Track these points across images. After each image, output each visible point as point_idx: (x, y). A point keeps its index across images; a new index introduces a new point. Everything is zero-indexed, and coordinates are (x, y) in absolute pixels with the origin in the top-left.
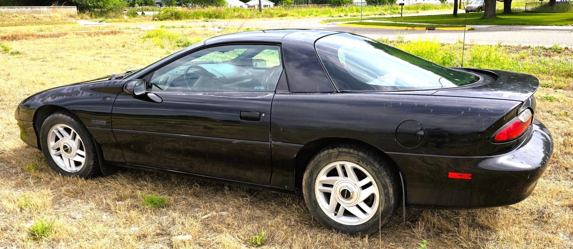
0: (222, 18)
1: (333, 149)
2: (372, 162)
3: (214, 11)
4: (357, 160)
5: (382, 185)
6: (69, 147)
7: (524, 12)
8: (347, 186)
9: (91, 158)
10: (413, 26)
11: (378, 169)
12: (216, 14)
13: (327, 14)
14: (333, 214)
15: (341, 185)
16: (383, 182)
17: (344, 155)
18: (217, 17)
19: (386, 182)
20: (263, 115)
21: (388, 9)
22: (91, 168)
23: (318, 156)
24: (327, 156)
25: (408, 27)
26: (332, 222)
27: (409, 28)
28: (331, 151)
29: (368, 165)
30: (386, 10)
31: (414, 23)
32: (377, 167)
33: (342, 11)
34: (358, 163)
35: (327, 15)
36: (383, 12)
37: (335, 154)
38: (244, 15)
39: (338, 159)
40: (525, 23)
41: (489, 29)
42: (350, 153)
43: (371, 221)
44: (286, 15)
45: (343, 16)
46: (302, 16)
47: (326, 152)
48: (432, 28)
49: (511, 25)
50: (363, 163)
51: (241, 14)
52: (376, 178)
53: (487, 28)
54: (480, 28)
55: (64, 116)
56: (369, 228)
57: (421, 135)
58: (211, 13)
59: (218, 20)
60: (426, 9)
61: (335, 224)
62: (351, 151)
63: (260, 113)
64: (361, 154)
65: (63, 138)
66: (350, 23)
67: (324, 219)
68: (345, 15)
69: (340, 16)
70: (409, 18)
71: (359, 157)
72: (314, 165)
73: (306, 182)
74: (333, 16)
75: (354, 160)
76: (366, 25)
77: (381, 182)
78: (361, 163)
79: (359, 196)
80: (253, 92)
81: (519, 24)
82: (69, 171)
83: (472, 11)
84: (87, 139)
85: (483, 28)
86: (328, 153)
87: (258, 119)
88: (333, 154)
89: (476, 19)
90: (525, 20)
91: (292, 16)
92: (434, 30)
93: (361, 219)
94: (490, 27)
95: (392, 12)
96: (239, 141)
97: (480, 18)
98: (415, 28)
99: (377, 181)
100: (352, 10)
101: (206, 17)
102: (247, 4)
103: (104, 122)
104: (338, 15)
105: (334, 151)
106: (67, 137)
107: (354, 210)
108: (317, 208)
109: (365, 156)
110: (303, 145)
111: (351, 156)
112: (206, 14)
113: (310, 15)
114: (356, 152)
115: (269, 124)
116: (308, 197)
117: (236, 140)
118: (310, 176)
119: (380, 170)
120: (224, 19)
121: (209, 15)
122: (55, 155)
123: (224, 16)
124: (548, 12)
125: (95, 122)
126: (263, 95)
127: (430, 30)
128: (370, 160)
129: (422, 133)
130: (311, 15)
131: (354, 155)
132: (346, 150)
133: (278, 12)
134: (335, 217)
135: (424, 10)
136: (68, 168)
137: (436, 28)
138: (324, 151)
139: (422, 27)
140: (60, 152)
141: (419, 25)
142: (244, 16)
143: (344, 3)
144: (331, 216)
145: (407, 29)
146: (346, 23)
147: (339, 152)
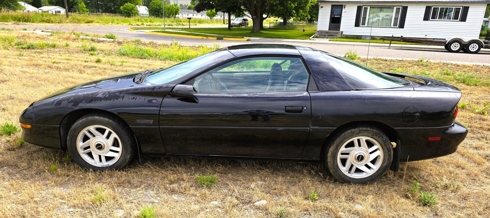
0: (32, 22)
1: (354, 128)
2: (382, 135)
3: (22, 15)
4: (372, 135)
5: (388, 149)
6: (102, 144)
7: (268, 28)
8: (361, 153)
9: (129, 152)
10: (207, 36)
11: (386, 139)
12: (25, 18)
13: (126, 22)
14: (348, 173)
15: (356, 153)
16: (388, 147)
17: (363, 132)
18: (26, 21)
19: (390, 147)
20: (305, 108)
21: (174, 21)
22: (127, 161)
23: (342, 134)
24: (351, 134)
25: (203, 36)
26: (348, 178)
27: (204, 38)
28: (353, 130)
29: (380, 138)
30: (173, 22)
31: (206, 34)
32: (385, 138)
33: (138, 21)
34: (372, 136)
35: (127, 24)
36: (170, 23)
37: (357, 132)
38: (52, 19)
39: (358, 135)
40: (281, 37)
41: (260, 41)
42: (368, 130)
43: (376, 174)
44: (92, 22)
45: (140, 25)
46: (106, 23)
47: (350, 131)
48: (221, 38)
49: (272, 38)
50: (376, 136)
51: (50, 19)
52: (383, 145)
53: (258, 39)
54: (254, 39)
55: (101, 118)
56: (375, 178)
57: (418, 116)
58: (20, 17)
59: (28, 23)
60: (201, 22)
61: (350, 179)
62: (368, 129)
63: (302, 107)
64: (375, 130)
65: (95, 138)
66: (155, 31)
67: (343, 176)
68: (141, 24)
69: (138, 25)
70: (197, 29)
71: (374, 133)
72: (340, 141)
73: (332, 153)
74: (132, 25)
75: (370, 135)
76: (170, 33)
77: (387, 147)
78: (375, 136)
79: (369, 158)
80: (290, 92)
81: (277, 38)
82: (101, 166)
83: (235, 26)
84: (126, 136)
85: (256, 40)
86: (351, 132)
87: (301, 111)
88: (355, 132)
89: (247, 33)
90: (279, 35)
91: (97, 22)
92: (222, 39)
93: (368, 173)
94: (261, 39)
95: (178, 23)
96: (283, 128)
97: (250, 32)
98: (208, 38)
99: (384, 147)
100: (147, 20)
101: (15, 20)
102: (41, 9)
103: (151, 121)
104: (136, 24)
105: (357, 130)
106: (99, 136)
107: (363, 168)
108: (338, 170)
109: (378, 132)
110: (336, 128)
111: (368, 133)
112: (15, 18)
113: (112, 23)
114: (371, 130)
115: (310, 115)
116: (332, 163)
117: (281, 128)
118: (336, 148)
119: (387, 140)
120: (34, 22)
121: (18, 19)
122: (83, 153)
123: (33, 20)
124: (283, 29)
125: (140, 122)
126: (300, 94)
127: (220, 39)
128: (381, 134)
129: (418, 114)
130: (114, 23)
131: (370, 132)
132: (365, 129)
133: (85, 19)
134: (350, 174)
135: (200, 23)
136: (98, 164)
137: (224, 38)
138: (347, 130)
139: (214, 37)
140: (90, 150)
141: (210, 35)
142: (53, 21)
143: (133, 14)
144: (347, 174)
145: (203, 38)
146: (153, 31)
147: (360, 130)
